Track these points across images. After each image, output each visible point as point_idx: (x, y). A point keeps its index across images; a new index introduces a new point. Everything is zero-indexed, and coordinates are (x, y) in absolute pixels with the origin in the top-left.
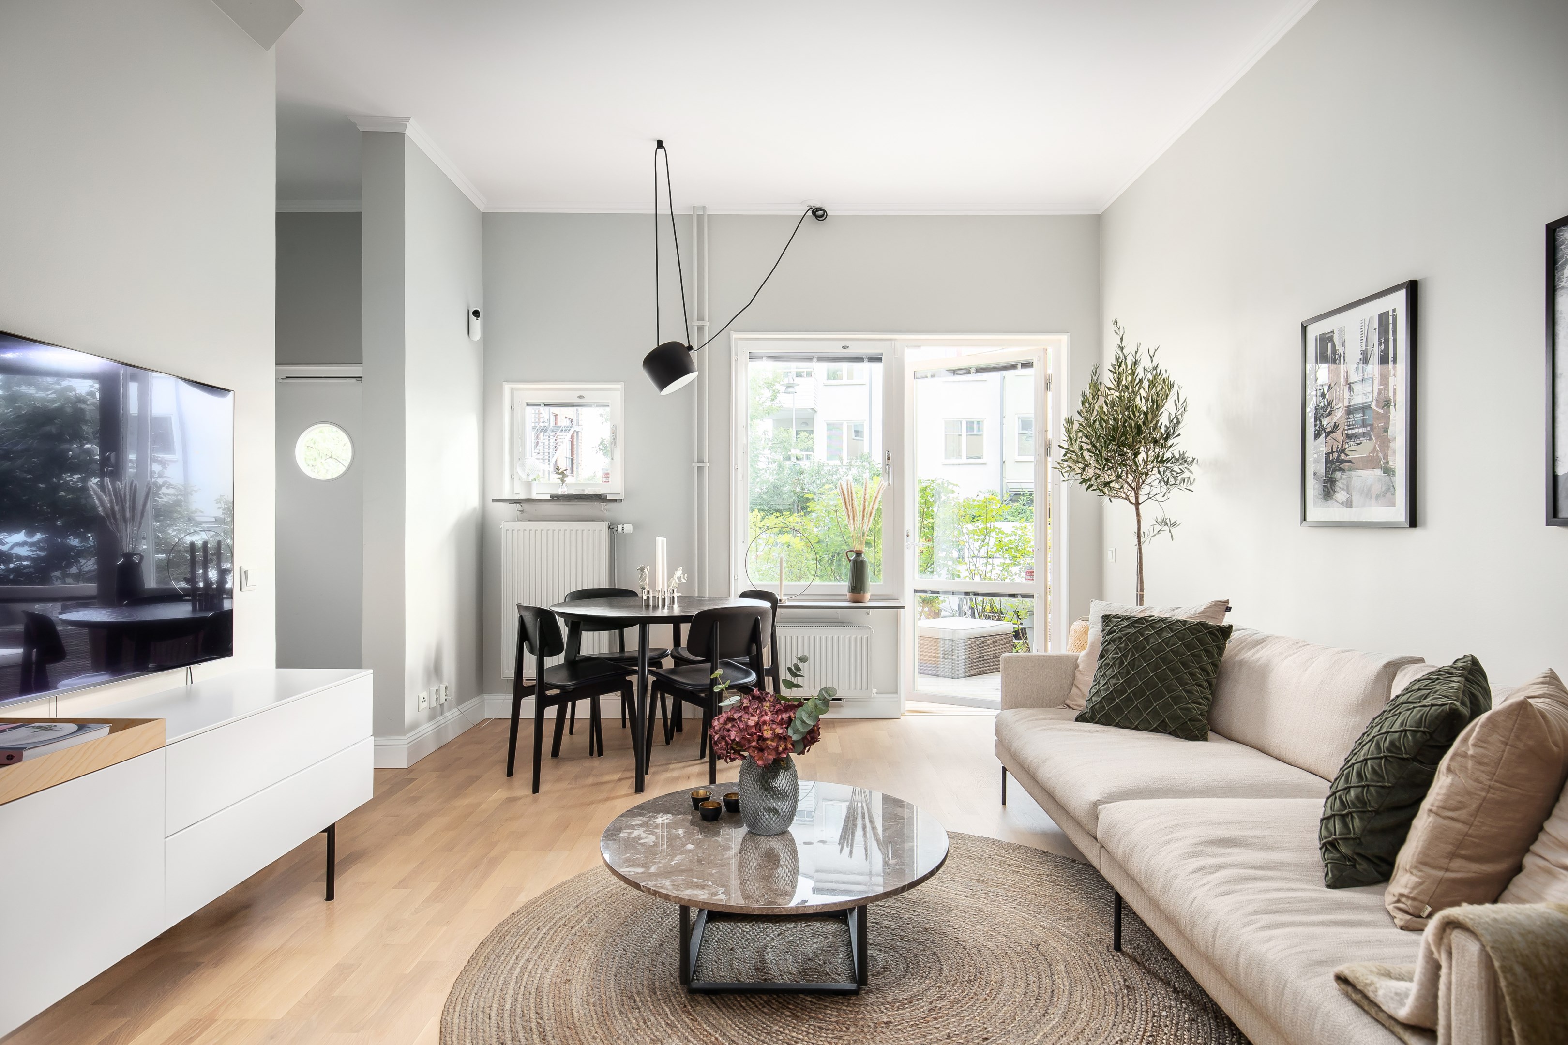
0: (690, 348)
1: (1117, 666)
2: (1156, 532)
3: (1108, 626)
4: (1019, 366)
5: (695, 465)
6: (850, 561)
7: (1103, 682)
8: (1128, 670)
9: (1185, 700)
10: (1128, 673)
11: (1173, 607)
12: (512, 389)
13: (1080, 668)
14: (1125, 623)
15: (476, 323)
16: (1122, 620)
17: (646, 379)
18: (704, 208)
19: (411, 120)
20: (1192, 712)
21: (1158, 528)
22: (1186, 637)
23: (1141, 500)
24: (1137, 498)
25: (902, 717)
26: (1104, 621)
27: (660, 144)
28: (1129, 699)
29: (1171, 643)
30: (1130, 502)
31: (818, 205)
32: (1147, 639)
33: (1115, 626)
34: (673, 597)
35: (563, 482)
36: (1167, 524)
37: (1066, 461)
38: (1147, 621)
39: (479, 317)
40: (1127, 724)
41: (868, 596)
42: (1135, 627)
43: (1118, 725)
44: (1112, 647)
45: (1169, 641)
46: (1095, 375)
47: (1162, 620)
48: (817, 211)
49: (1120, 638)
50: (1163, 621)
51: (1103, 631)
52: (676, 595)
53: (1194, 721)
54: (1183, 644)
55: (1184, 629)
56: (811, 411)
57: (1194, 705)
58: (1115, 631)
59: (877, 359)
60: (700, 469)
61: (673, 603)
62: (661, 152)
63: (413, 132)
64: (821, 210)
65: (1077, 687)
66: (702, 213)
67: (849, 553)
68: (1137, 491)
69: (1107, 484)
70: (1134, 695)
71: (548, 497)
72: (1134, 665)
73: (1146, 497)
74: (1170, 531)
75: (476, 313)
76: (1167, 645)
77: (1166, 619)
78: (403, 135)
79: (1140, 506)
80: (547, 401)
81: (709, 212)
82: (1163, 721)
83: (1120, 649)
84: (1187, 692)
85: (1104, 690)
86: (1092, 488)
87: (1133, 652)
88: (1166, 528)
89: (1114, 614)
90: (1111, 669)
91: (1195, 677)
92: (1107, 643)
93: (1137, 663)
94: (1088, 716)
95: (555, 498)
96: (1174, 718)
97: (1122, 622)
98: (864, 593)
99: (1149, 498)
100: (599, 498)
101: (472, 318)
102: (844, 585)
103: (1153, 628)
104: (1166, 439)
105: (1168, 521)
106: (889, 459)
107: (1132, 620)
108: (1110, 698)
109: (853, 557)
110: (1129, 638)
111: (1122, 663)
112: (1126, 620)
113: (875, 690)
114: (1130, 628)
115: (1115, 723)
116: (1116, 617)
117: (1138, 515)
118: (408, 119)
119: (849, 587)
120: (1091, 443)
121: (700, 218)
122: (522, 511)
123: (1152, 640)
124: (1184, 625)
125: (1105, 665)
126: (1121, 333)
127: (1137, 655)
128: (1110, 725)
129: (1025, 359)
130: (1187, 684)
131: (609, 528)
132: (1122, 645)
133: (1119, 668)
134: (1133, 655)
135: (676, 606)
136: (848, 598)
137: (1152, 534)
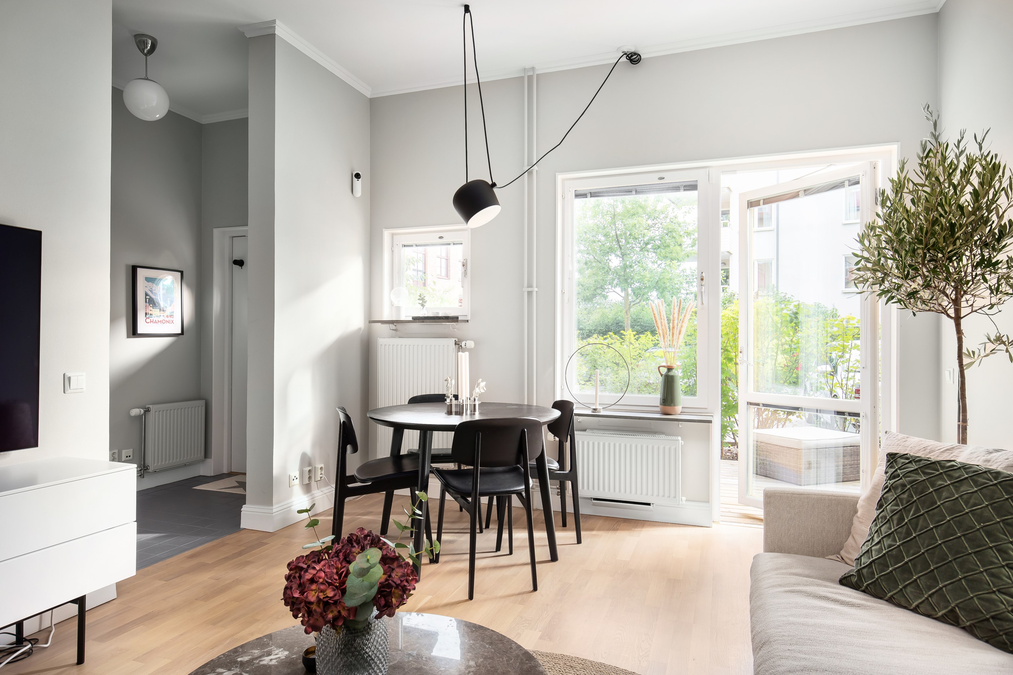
0: (494, 185)
1: (895, 522)
2: (988, 351)
3: (891, 467)
4: (847, 183)
5: (526, 290)
6: (662, 375)
7: (876, 540)
8: (908, 529)
9: (986, 586)
10: (909, 533)
11: (991, 448)
12: (393, 235)
13: (859, 514)
14: (913, 466)
15: (358, 184)
16: (910, 462)
17: (455, 214)
18: (533, 69)
19: (278, 22)
20: (998, 606)
21: (990, 346)
22: (996, 496)
23: (963, 312)
24: (957, 311)
25: (714, 525)
26: (888, 461)
27: (467, 9)
28: (905, 569)
29: (972, 501)
30: (948, 316)
31: (632, 50)
32: (938, 491)
33: (900, 468)
34: (475, 405)
35: (423, 305)
36: (1004, 343)
37: (859, 270)
38: (943, 467)
39: (359, 178)
40: (903, 603)
41: (679, 409)
42: (925, 474)
43: (891, 601)
44: (891, 496)
45: (970, 498)
46: (902, 172)
47: (965, 467)
48: (632, 56)
49: (904, 486)
50: (965, 469)
51: (886, 473)
52: (477, 403)
53: (1000, 619)
54: (991, 504)
55: (995, 485)
56: (727, 253)
57: (1002, 597)
58: (899, 476)
59: (692, 187)
60: (530, 293)
61: (475, 410)
62: (468, 15)
63: (281, 31)
64: (635, 54)
65: (853, 537)
66: (531, 73)
67: (661, 368)
68: (956, 302)
69: (913, 294)
70: (914, 566)
71: (411, 319)
72: (917, 525)
73: (969, 310)
74: (1007, 351)
75: (358, 176)
76: (967, 503)
77: (970, 468)
78: (273, 35)
79: (962, 321)
80: (418, 242)
81: (538, 72)
82: (952, 611)
83: (901, 500)
84: (992, 575)
85: (876, 550)
86: (894, 300)
87: (917, 507)
88: (1002, 347)
89: (903, 452)
90: (887, 525)
91: (1005, 556)
92: (888, 489)
93: (921, 522)
94: (854, 579)
95: (416, 319)
96: (973, 611)
97: (909, 465)
98: (674, 406)
99: (972, 311)
100: (455, 319)
101: (355, 179)
102: (656, 397)
103: (950, 477)
104: (999, 240)
105: (1005, 339)
106: (702, 279)
107: (922, 464)
108: (882, 562)
109: (664, 371)
110: (916, 485)
111: (901, 519)
112: (916, 462)
113: (684, 498)
114: (918, 474)
115: (886, 598)
116: (903, 456)
117: (959, 331)
118: (274, 22)
119: (661, 399)
120: (893, 248)
121: (530, 78)
122: (396, 330)
123: (945, 494)
124: (996, 478)
125: (882, 518)
126: (935, 117)
127: (922, 512)
128: (881, 598)
129: (852, 175)
130: (992, 563)
131: (456, 344)
132: (905, 496)
133: (897, 525)
134: (917, 510)
135: (477, 413)
136: (658, 409)
137: (982, 354)
